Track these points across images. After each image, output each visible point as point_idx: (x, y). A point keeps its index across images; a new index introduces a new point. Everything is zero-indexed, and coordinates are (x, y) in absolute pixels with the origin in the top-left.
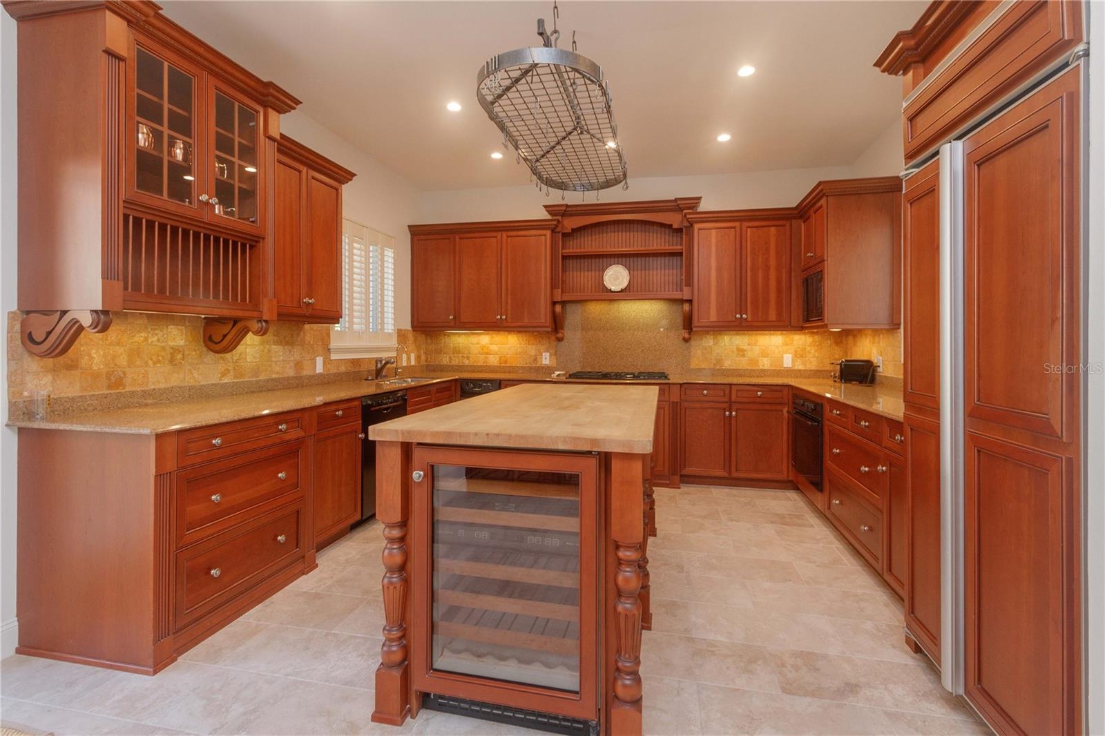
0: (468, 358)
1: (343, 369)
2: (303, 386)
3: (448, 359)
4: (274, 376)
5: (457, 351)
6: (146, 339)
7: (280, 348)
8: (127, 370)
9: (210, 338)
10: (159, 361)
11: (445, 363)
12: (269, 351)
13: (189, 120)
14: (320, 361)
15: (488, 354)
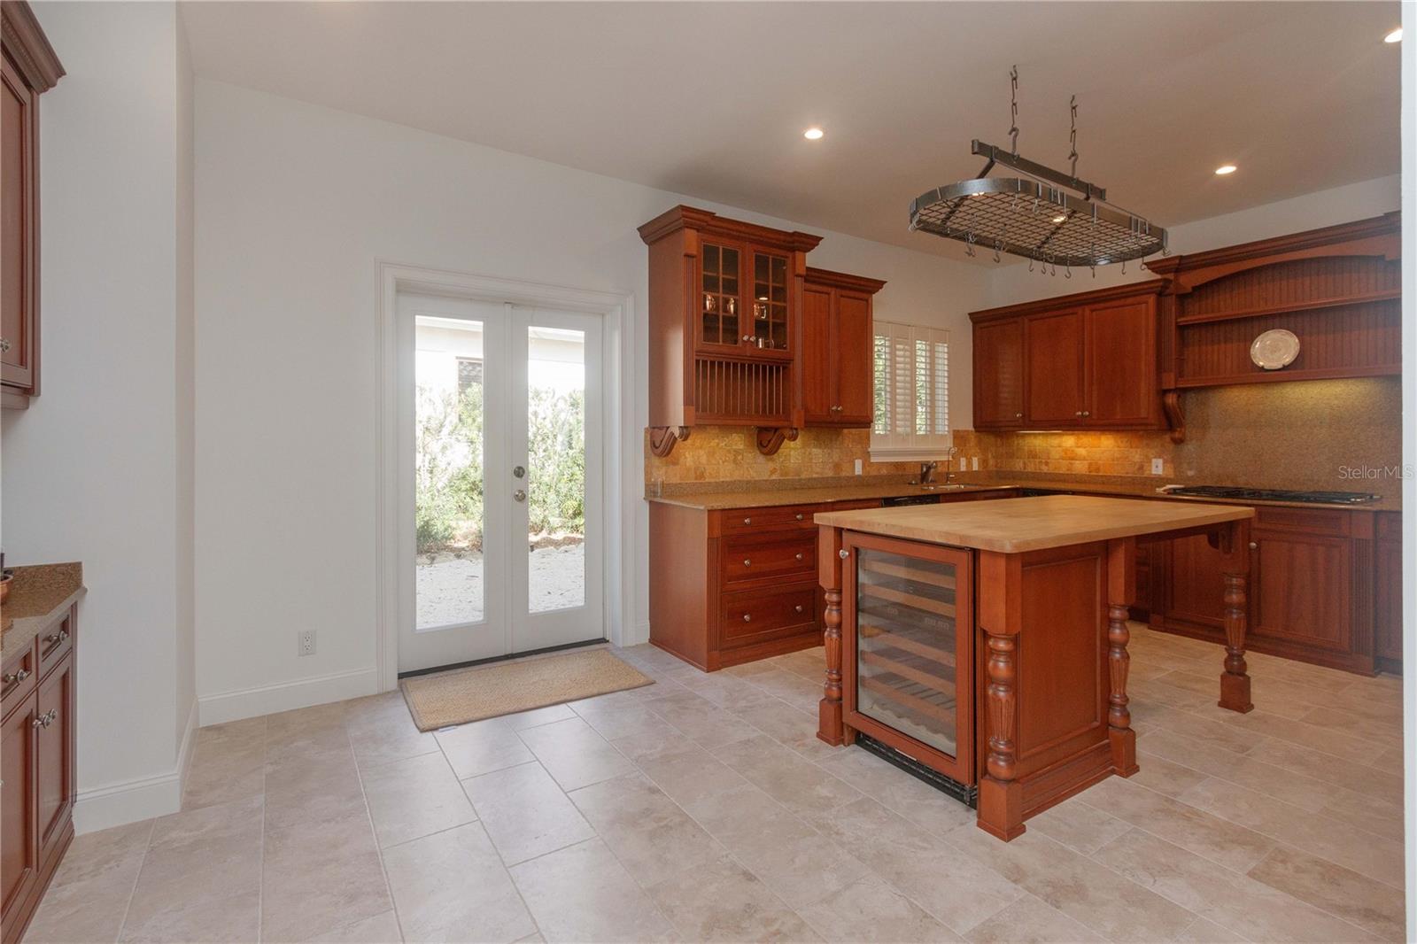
0: (1047, 464)
1: (884, 472)
2: (841, 487)
3: (1021, 465)
4: (814, 476)
5: (1033, 455)
6: (718, 444)
7: (819, 451)
8: (707, 467)
9: (761, 444)
10: (726, 461)
11: (1018, 469)
12: (810, 454)
13: (736, 281)
14: (858, 464)
15: (1073, 459)
